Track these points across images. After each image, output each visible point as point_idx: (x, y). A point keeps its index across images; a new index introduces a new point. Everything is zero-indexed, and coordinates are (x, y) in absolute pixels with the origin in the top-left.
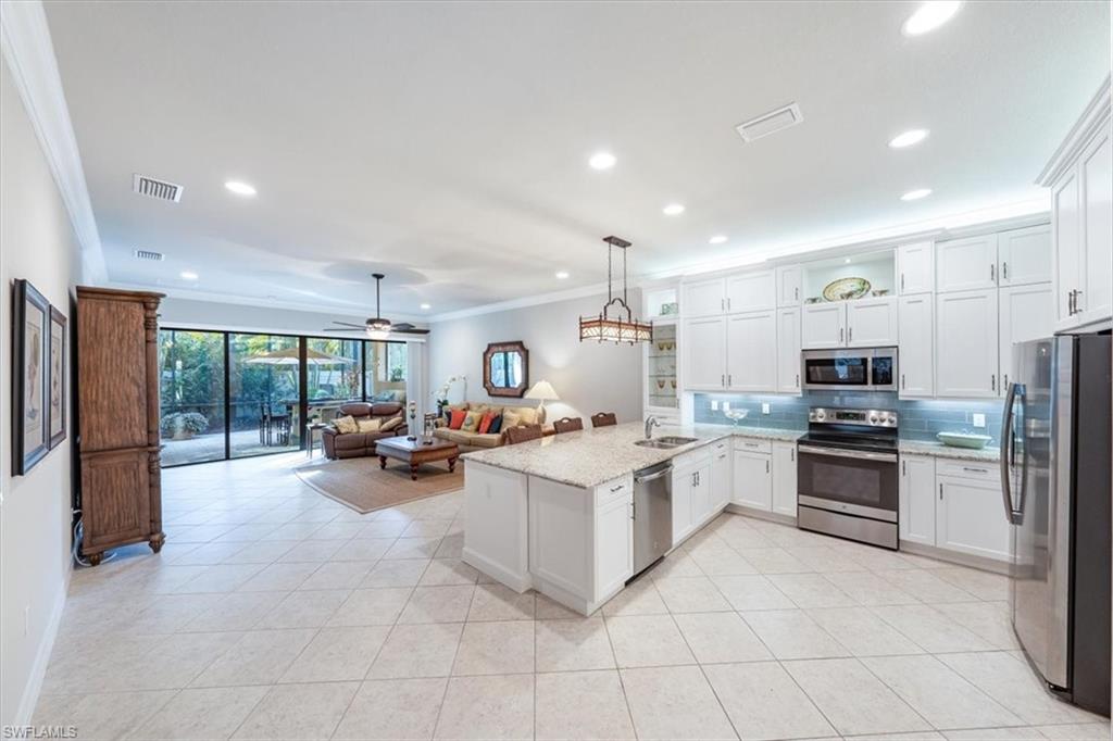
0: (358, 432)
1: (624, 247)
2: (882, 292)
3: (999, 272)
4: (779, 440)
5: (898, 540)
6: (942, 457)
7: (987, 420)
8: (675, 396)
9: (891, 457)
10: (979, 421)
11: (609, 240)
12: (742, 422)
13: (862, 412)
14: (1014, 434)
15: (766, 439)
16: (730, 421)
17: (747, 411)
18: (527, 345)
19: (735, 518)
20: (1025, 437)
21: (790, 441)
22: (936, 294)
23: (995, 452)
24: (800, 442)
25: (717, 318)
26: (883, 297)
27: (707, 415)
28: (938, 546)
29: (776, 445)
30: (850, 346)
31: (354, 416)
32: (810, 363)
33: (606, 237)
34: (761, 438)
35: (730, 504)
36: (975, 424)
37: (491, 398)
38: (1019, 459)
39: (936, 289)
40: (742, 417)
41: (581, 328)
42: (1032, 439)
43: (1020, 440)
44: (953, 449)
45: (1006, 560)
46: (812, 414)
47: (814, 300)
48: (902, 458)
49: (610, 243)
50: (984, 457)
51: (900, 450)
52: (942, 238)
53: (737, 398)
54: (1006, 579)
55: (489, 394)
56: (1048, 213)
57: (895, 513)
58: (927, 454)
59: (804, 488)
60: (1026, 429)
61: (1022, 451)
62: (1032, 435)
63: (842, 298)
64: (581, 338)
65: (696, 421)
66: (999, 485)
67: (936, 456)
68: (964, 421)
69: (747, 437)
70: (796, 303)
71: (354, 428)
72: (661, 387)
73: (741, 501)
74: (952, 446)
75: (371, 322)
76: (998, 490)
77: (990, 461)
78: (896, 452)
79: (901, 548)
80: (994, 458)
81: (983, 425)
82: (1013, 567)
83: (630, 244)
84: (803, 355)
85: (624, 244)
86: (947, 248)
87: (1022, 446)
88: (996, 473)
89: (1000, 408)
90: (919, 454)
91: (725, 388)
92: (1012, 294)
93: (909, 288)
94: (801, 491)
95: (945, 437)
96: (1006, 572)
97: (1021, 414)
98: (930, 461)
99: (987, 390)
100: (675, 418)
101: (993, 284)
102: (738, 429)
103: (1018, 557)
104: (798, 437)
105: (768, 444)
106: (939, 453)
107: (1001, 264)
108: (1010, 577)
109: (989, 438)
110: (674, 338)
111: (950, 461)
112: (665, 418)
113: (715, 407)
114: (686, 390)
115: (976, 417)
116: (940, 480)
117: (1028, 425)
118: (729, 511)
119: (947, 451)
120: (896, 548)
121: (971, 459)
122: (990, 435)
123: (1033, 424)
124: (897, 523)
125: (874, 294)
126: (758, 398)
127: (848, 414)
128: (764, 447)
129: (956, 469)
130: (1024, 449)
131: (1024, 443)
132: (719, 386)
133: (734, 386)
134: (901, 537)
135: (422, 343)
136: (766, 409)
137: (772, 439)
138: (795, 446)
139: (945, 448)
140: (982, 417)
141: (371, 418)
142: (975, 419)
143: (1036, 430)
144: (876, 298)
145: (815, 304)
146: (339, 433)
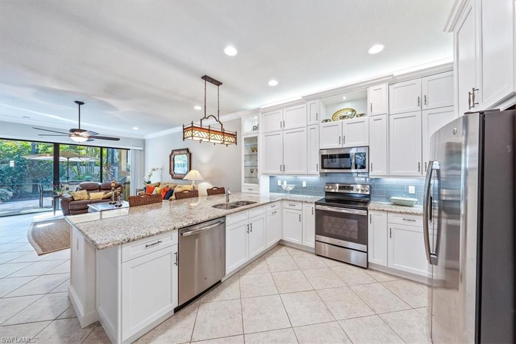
0: (89, 199)
1: (218, 85)
2: (361, 115)
3: (422, 101)
4: (306, 202)
5: (368, 263)
6: (391, 212)
7: (416, 189)
8: (257, 177)
9: (363, 212)
10: (412, 190)
11: (206, 78)
12: (292, 192)
13: (352, 185)
14: (431, 198)
15: (299, 201)
16: (286, 192)
17: (294, 185)
18: (191, 151)
19: (283, 248)
20: (439, 199)
21: (311, 203)
22: (389, 115)
23: (420, 208)
24: (316, 203)
25: (278, 133)
26: (362, 117)
27: (275, 188)
28: (389, 266)
29: (305, 205)
30: (344, 147)
31: (87, 190)
32: (323, 157)
33: (203, 76)
34: (297, 201)
35: (281, 240)
36: (410, 192)
37: (173, 180)
38: (435, 213)
39: (389, 113)
40: (291, 189)
41: (184, 132)
42: (444, 201)
43: (435, 201)
44: (398, 207)
45: (426, 276)
46: (326, 187)
47: (326, 121)
48: (370, 213)
49: (205, 80)
50: (414, 212)
51: (369, 208)
52: (392, 81)
53: (290, 178)
54: (426, 288)
55: (173, 178)
56: (452, 63)
57: (366, 246)
58: (383, 211)
59: (319, 231)
60: (439, 195)
61: (437, 208)
62: (444, 198)
63: (340, 118)
64: (184, 139)
65: (270, 192)
66: (422, 230)
67: (388, 212)
68: (404, 190)
69: (289, 200)
70: (317, 122)
71: (86, 197)
72: (252, 172)
73: (287, 238)
74: (397, 205)
75: (73, 131)
76: (421, 232)
77: (417, 214)
78: (366, 209)
79: (369, 267)
80: (419, 213)
81: (414, 193)
82: (431, 280)
83: (221, 84)
84: (320, 152)
85: (218, 84)
86: (394, 88)
87: (437, 205)
88: (420, 221)
89: (423, 182)
90: (379, 210)
91: (282, 173)
92: (429, 114)
93: (374, 112)
94: (317, 233)
95: (394, 199)
96: (426, 282)
97: (436, 186)
98: (384, 214)
99: (415, 172)
100: (256, 190)
101: (419, 108)
102: (289, 196)
103: (434, 274)
104: (316, 200)
105: (300, 204)
106: (390, 209)
107: (423, 96)
108: (429, 286)
109: (417, 200)
110: (257, 145)
111: (395, 214)
112: (252, 190)
113: (279, 184)
114: (263, 174)
115: (410, 187)
116: (390, 226)
117: (441, 193)
118: (281, 244)
119: (395, 208)
120: (367, 267)
121: (407, 213)
122: (418, 198)
123: (444, 192)
124: (367, 252)
125: (357, 116)
126: (300, 178)
127: (345, 187)
128: (299, 206)
129: (398, 219)
130: (439, 207)
131: (439, 204)
132: (278, 171)
133: (286, 172)
134: (369, 261)
135: (141, 150)
136: (304, 185)
137: (302, 202)
138: (313, 206)
139: (394, 207)
140: (414, 187)
141: (100, 191)
142: (410, 190)
143: (446, 196)
144: (358, 118)
145: (327, 123)
146: (73, 200)
